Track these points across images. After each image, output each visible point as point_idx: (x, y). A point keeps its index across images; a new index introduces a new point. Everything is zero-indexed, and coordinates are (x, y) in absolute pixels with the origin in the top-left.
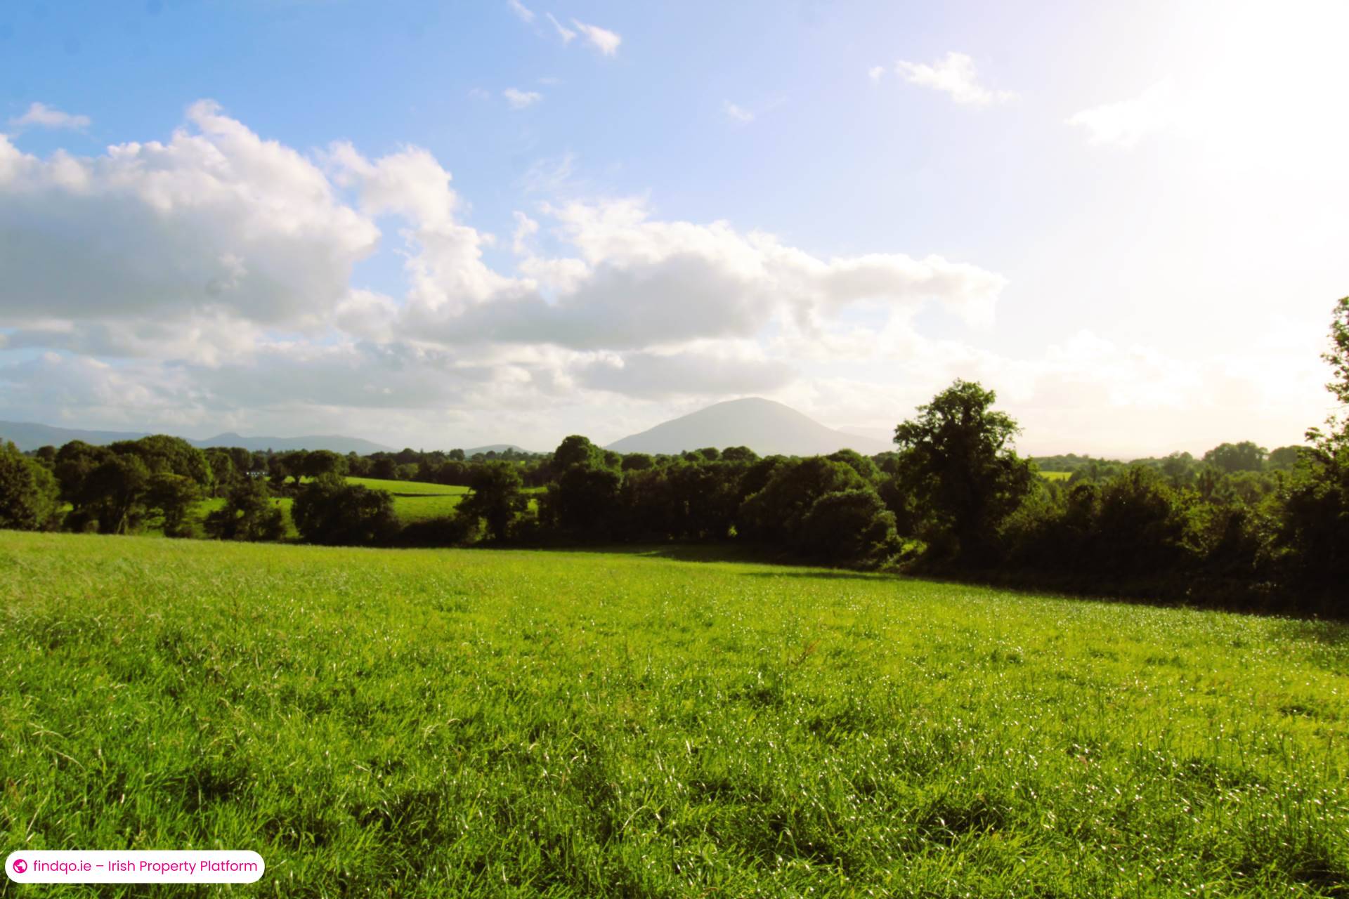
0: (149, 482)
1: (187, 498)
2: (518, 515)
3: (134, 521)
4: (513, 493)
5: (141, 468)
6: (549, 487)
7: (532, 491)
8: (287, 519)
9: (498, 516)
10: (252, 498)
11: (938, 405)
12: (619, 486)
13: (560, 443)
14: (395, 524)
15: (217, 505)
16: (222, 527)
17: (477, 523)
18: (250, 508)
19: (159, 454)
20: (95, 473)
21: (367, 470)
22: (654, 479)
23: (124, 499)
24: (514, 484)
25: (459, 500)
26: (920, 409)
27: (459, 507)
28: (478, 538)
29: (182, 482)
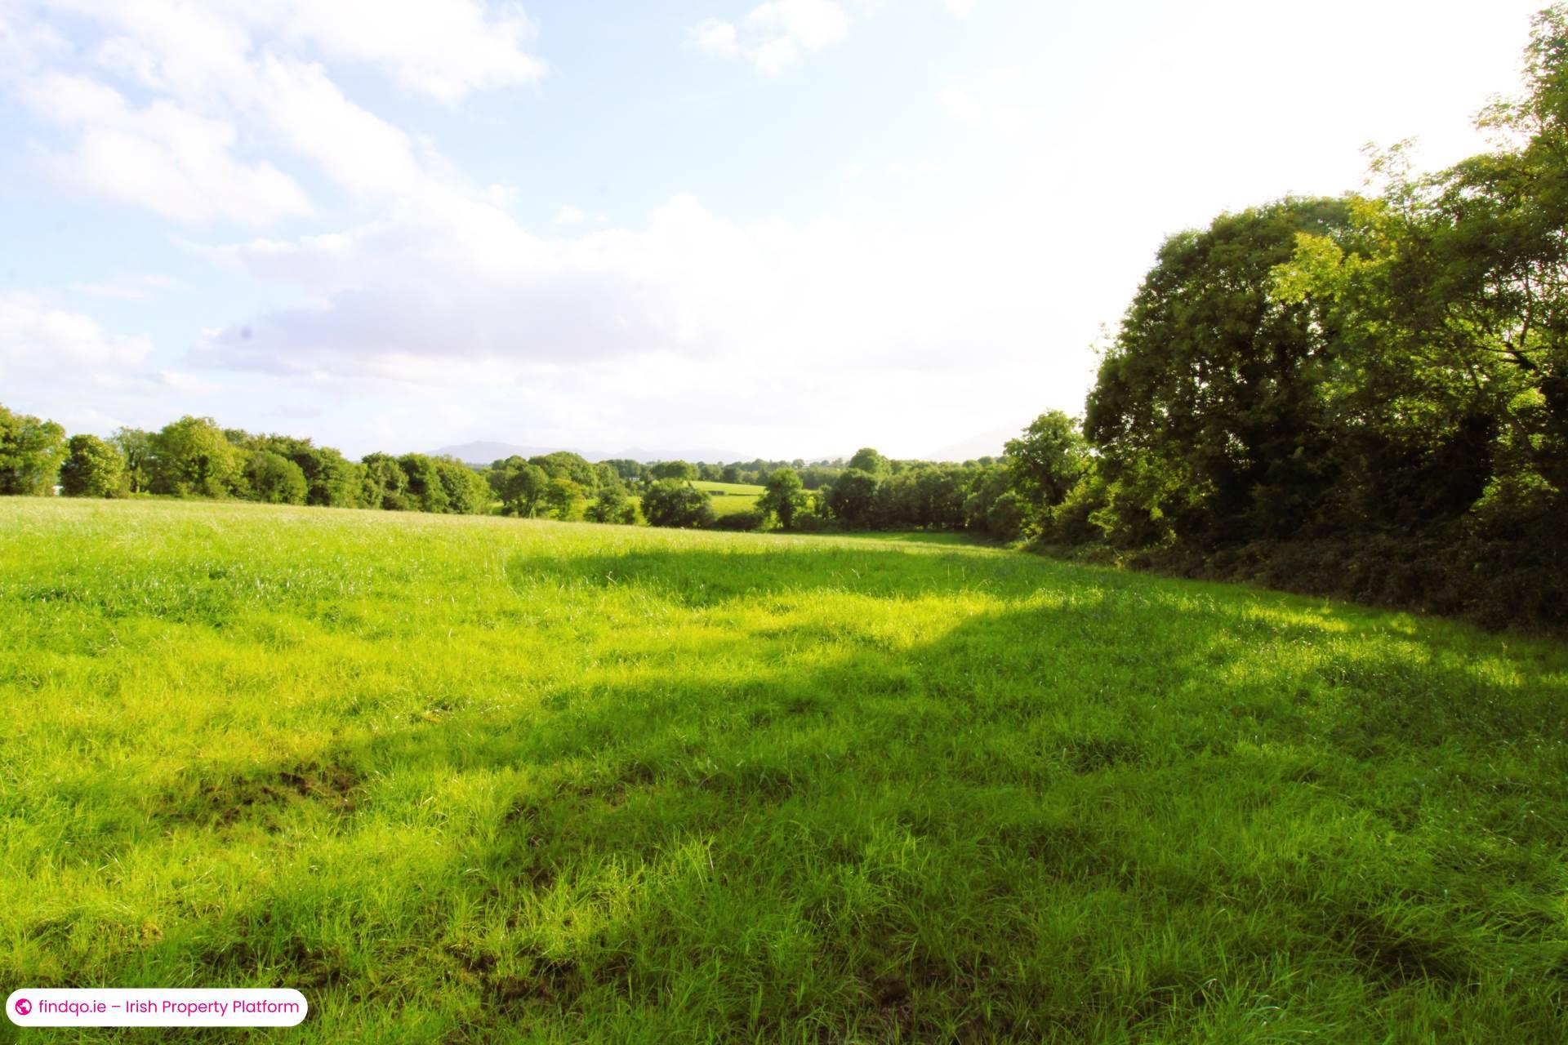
0: (548, 486)
1: (572, 497)
2: (799, 509)
3: (539, 512)
4: (794, 493)
5: (541, 476)
6: (823, 489)
7: (810, 492)
8: (638, 510)
9: (785, 511)
10: (614, 496)
11: (1034, 429)
12: (877, 488)
13: (854, 454)
14: (711, 516)
15: (593, 502)
16: (596, 516)
17: (769, 515)
18: (614, 503)
19: (560, 465)
20: (514, 479)
21: (717, 477)
22: (904, 483)
23: (533, 496)
24: (795, 486)
25: (757, 499)
26: (1025, 430)
27: (759, 504)
28: (771, 527)
29: (569, 486)
